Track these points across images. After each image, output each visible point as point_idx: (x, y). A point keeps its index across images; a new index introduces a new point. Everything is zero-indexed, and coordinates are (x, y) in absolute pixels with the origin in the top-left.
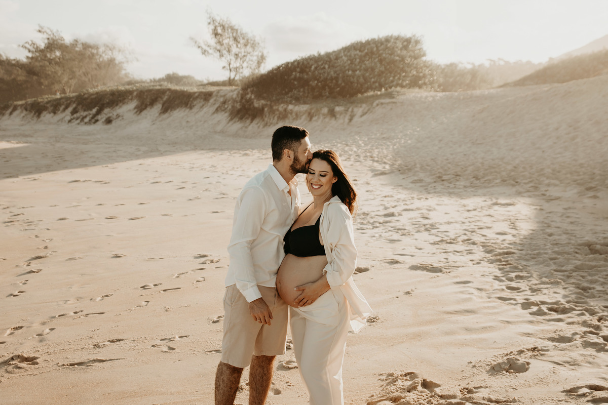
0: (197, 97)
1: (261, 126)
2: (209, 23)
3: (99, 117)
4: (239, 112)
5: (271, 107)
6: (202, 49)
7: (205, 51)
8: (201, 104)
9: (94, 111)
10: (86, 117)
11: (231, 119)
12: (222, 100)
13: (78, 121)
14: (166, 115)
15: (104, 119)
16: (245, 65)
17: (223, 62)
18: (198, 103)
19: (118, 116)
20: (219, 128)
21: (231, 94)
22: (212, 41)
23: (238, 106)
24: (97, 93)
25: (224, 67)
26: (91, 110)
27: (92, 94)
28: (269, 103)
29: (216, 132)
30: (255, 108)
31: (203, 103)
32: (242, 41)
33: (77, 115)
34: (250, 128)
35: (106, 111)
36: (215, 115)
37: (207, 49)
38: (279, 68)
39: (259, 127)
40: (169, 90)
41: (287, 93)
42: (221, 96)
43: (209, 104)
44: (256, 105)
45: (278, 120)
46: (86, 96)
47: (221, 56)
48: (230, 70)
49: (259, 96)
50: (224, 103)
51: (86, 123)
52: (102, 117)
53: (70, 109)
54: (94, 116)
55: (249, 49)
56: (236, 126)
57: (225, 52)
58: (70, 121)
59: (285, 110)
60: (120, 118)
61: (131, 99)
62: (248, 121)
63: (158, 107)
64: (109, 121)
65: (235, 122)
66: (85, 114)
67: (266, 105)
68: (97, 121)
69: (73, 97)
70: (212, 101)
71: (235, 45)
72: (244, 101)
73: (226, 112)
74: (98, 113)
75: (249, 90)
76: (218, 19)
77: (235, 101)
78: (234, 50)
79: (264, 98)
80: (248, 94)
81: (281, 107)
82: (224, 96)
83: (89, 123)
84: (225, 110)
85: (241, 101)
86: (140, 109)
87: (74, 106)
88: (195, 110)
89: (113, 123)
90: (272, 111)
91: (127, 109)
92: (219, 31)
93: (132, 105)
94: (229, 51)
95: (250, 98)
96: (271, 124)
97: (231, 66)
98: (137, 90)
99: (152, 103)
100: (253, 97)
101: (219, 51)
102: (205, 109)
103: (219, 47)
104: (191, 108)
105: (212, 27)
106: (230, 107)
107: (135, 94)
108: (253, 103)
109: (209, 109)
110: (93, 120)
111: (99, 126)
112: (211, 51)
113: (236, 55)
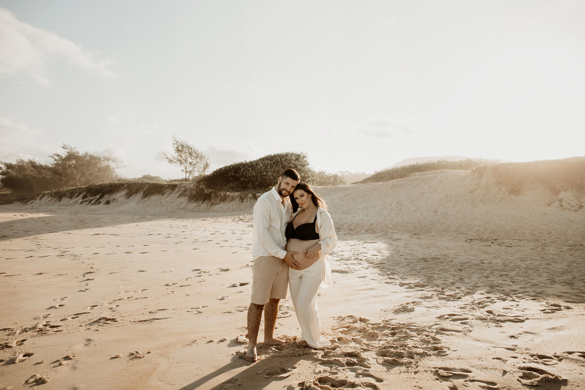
0: (167, 188)
1: (209, 205)
2: (174, 144)
3: (101, 200)
4: (194, 196)
5: (216, 193)
6: (169, 159)
7: (171, 160)
8: (169, 192)
9: (98, 196)
10: (92, 200)
11: (190, 201)
12: (183, 189)
13: (87, 203)
14: (147, 199)
15: (104, 202)
16: (196, 169)
17: (182, 167)
18: (167, 192)
19: (114, 199)
20: (182, 206)
21: (190, 185)
22: (176, 155)
23: (194, 193)
24: (100, 185)
25: (183, 170)
26: (96, 196)
27: (97, 186)
28: (214, 191)
29: (180, 209)
30: (205, 194)
31: (171, 191)
32: (194, 155)
33: (87, 199)
34: (202, 206)
35: (106, 196)
36: (179, 198)
37: (173, 159)
38: (221, 169)
39: (208, 206)
40: (148, 183)
41: (225, 185)
42: (183, 187)
43: (175, 192)
44: (206, 192)
45: (220, 201)
46: (93, 187)
47: (181, 163)
48: (186, 172)
49: (208, 187)
50: (185, 191)
51: (92, 204)
52: (104, 200)
53: (82, 196)
54: (98, 199)
55: (198, 160)
56: (193, 205)
57: (183, 161)
58: (81, 203)
59: (225, 195)
60: (115, 201)
61: (123, 189)
62: (201, 202)
63: (141, 194)
64: (108, 203)
65: (192, 203)
66: (92, 198)
67: (213, 192)
68: (100, 202)
69: (84, 188)
70: (177, 190)
71: (189, 157)
72: (198, 189)
73: (186, 197)
74: (101, 197)
75: (202, 183)
76: (180, 141)
77: (192, 190)
78: (189, 160)
79: (211, 188)
80: (201, 185)
81: (222, 193)
82: (185, 187)
83: (95, 204)
84: (185, 195)
85: (196, 190)
86: (129, 195)
87: (84, 193)
88: (165, 195)
89: (111, 203)
90: (216, 196)
91: (120, 195)
92: (180, 148)
93: (124, 193)
94: (186, 161)
95: (202, 188)
96: (216, 203)
97: (187, 170)
98: (127, 183)
99: (137, 192)
100: (204, 187)
101: (180, 161)
102: (172, 195)
103: (179, 158)
104: (163, 195)
105: (175, 146)
106: (189, 194)
107: (126, 186)
108: (204, 190)
109: (175, 195)
110: (97, 202)
111: (101, 206)
112: (174, 161)
113: (190, 163)
